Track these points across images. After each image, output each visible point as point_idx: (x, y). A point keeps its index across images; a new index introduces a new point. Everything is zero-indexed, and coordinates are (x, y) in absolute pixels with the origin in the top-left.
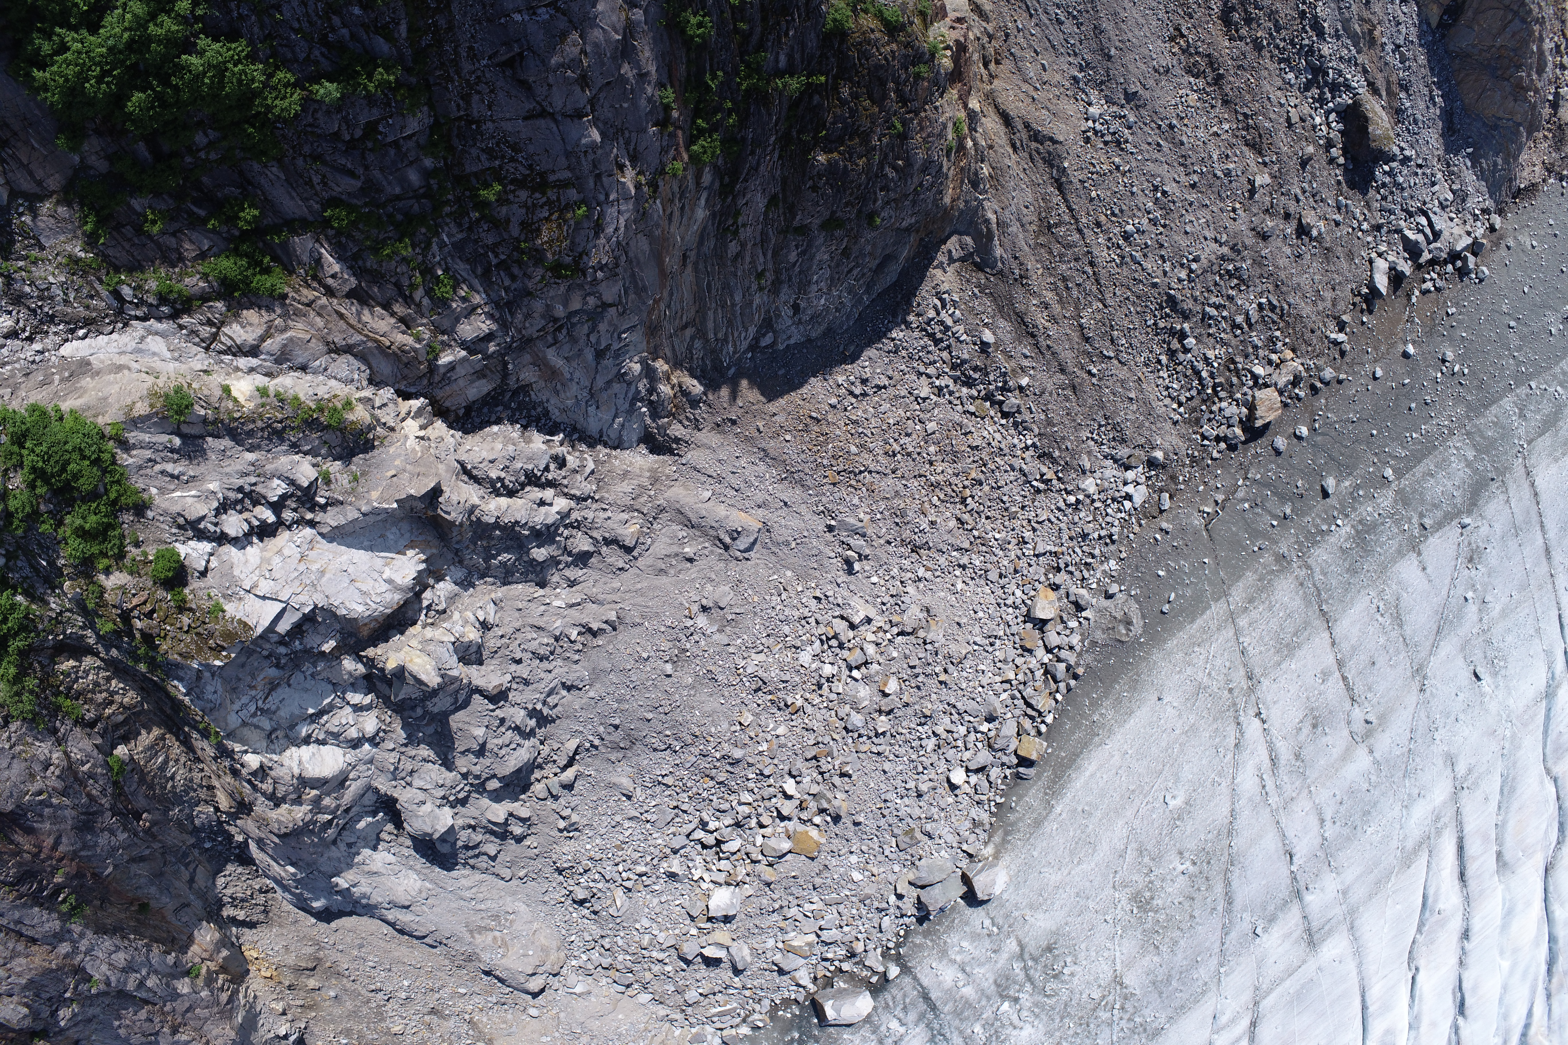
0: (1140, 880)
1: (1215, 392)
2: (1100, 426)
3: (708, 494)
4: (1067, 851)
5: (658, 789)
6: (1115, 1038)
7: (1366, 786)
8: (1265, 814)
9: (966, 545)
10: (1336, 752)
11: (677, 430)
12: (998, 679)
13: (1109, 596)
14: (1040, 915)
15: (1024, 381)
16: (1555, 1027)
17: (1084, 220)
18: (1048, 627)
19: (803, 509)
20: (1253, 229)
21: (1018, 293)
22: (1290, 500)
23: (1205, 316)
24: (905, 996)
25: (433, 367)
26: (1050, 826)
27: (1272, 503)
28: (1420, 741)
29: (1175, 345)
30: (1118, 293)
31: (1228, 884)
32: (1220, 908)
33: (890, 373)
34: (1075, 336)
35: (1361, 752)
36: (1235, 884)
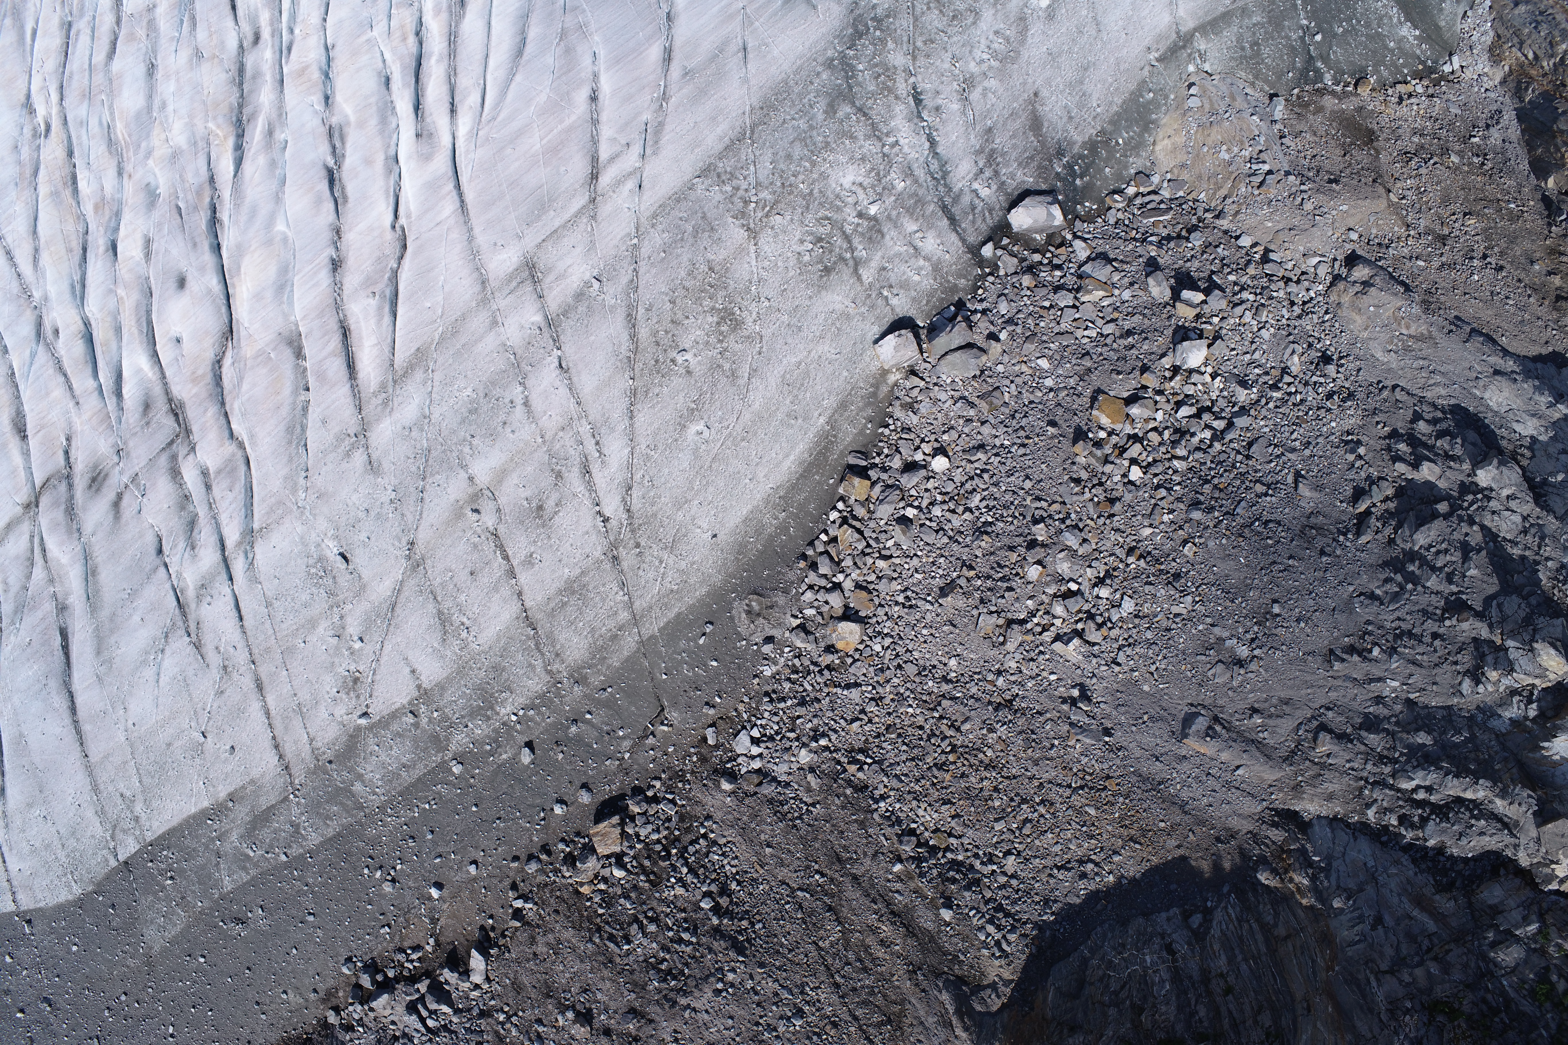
0: (732, 343)
1: (665, 848)
2: (800, 818)
3: (1240, 772)
4: (812, 375)
5: (1269, 479)
6: (752, 168)
7: (475, 442)
8: (594, 413)
9: (945, 703)
10: (513, 479)
11: (1277, 835)
12: (897, 561)
13: (769, 640)
14: (839, 307)
15: (898, 867)
16: (201, 144)
17: (852, 1029)
18: (840, 612)
19: (1138, 753)
20: (651, 1021)
21: (916, 957)
22: (570, 739)
23: (694, 932)
24: (973, 222)
25: (1541, 918)
26: (830, 403)
27: (590, 735)
28: (412, 489)
29: (724, 901)
30: (802, 956)
31: (633, 337)
32: (641, 310)
33: (1052, 881)
34: (845, 912)
35: (483, 478)
36: (625, 336)
